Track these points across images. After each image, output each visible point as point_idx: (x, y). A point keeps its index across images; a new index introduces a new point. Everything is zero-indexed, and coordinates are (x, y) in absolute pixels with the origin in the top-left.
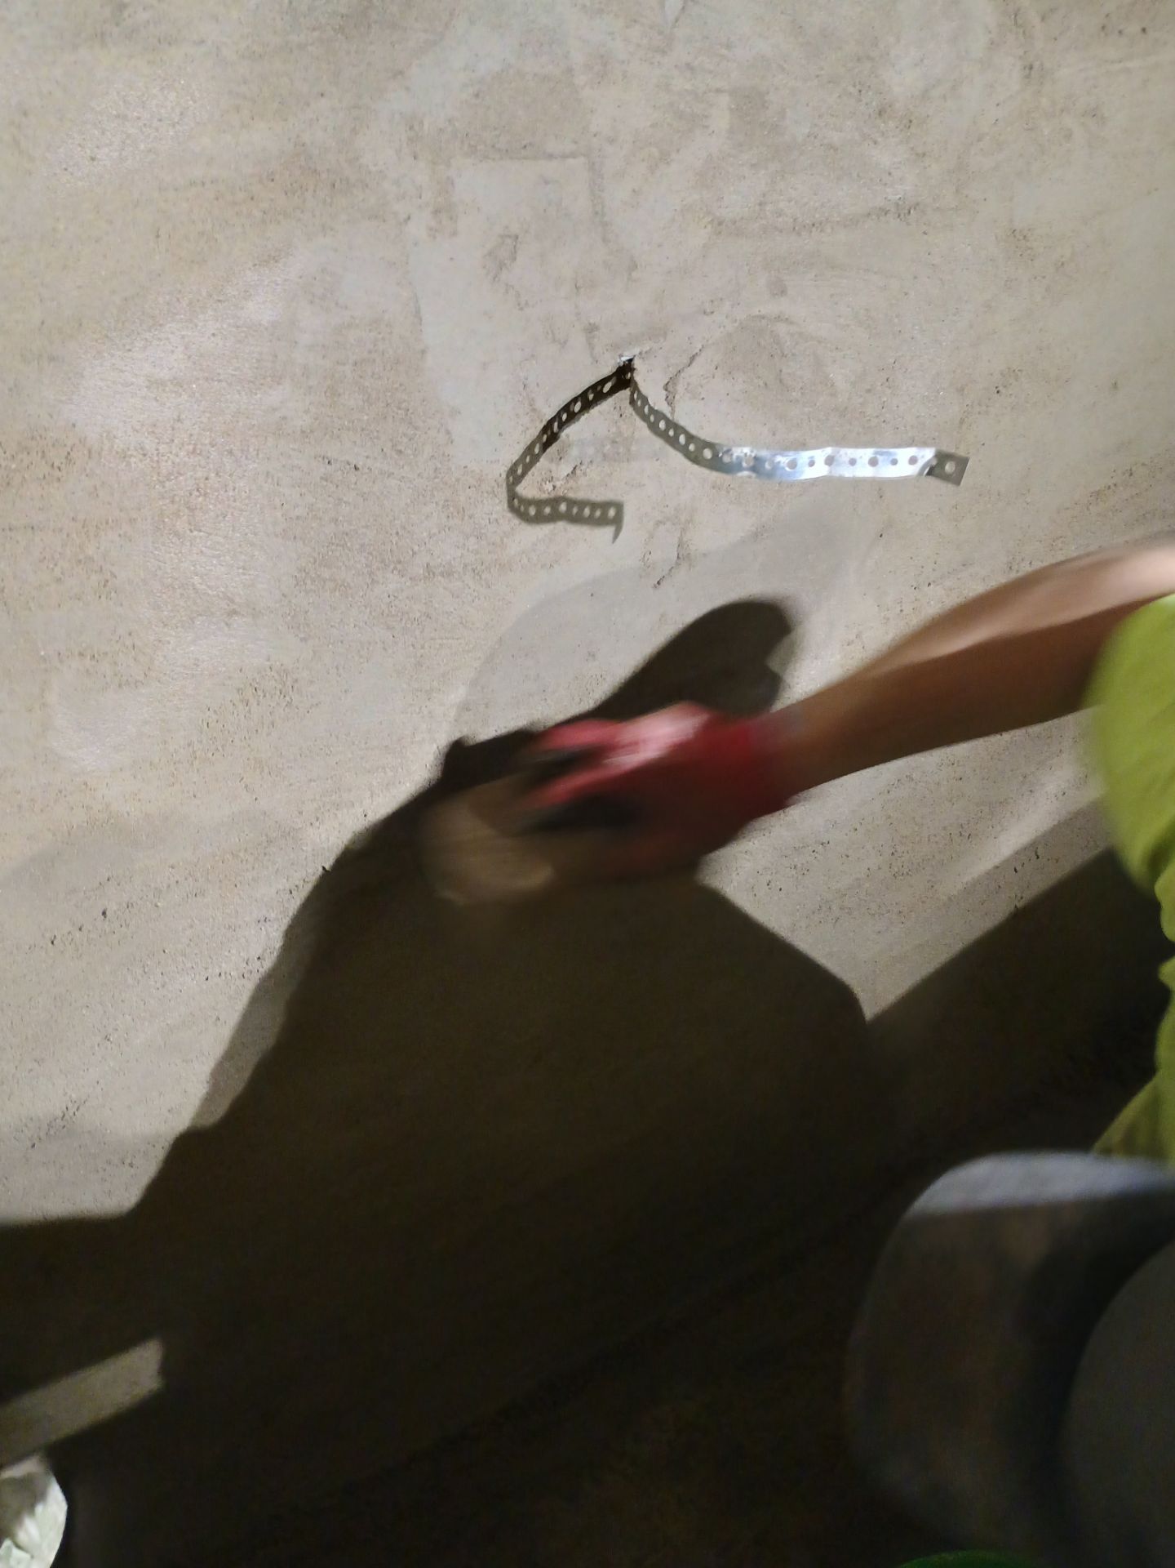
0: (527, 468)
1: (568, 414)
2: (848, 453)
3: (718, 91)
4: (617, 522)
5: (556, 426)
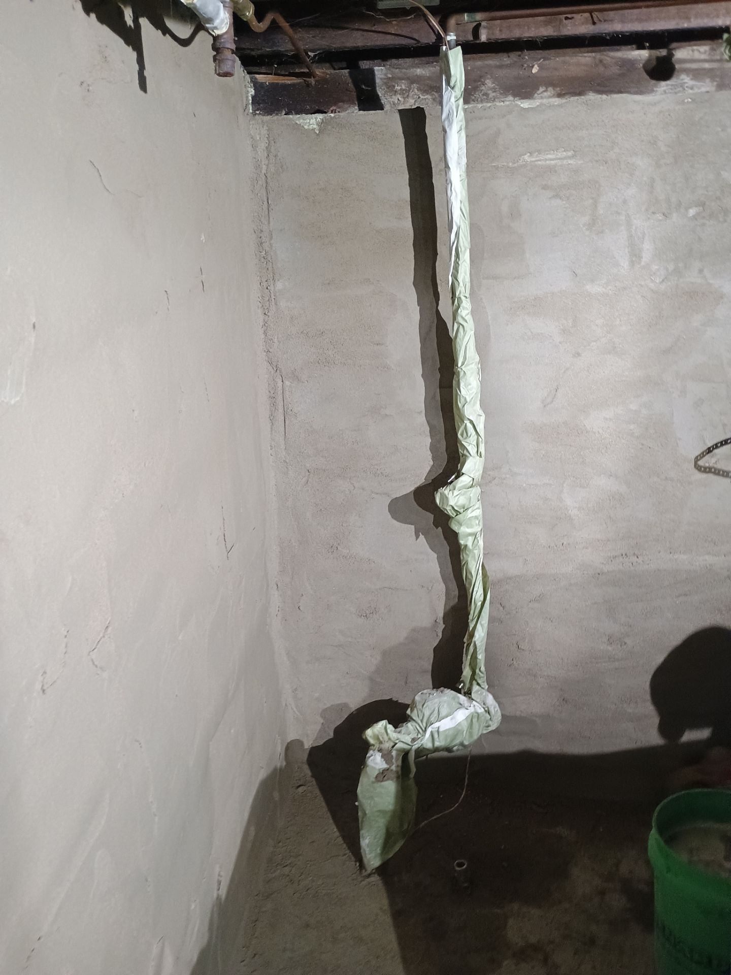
5: (712, 449)
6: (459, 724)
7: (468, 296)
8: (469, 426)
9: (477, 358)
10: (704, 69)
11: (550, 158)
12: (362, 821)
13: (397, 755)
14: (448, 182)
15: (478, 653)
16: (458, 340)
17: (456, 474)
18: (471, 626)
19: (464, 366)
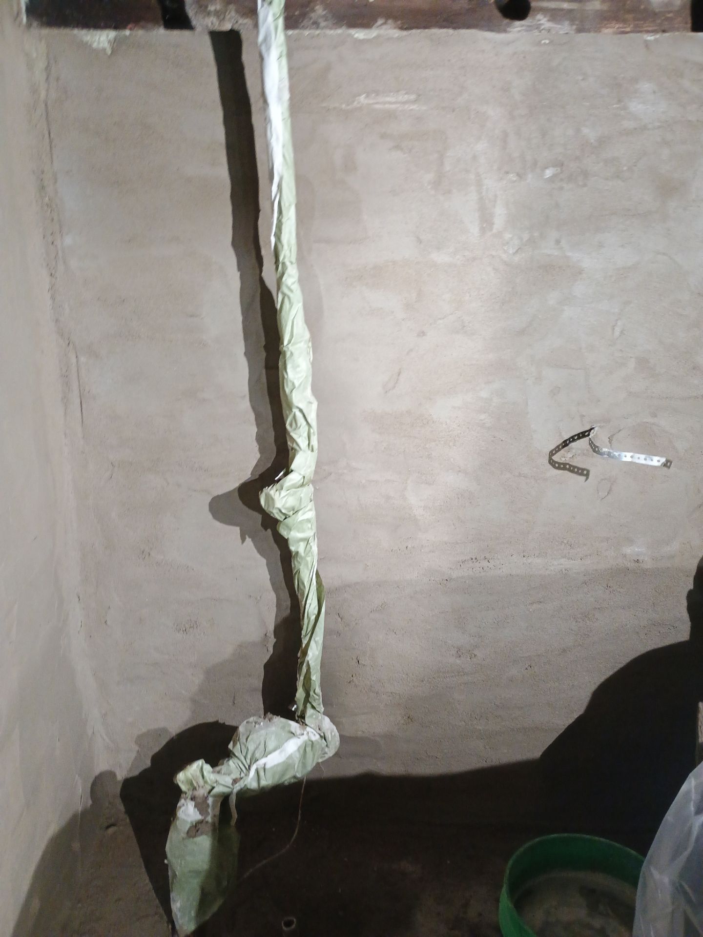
0: (557, 452)
1: (573, 439)
2: (637, 455)
3: (631, 357)
4: (587, 475)
5: (568, 441)
6: (290, 757)
7: (294, 259)
8: (299, 415)
9: (307, 335)
10: (562, 10)
11: (390, 101)
12: (172, 883)
13: (214, 802)
14: (267, 120)
15: (312, 674)
16: (283, 313)
17: (285, 470)
18: (305, 642)
19: (290, 344)
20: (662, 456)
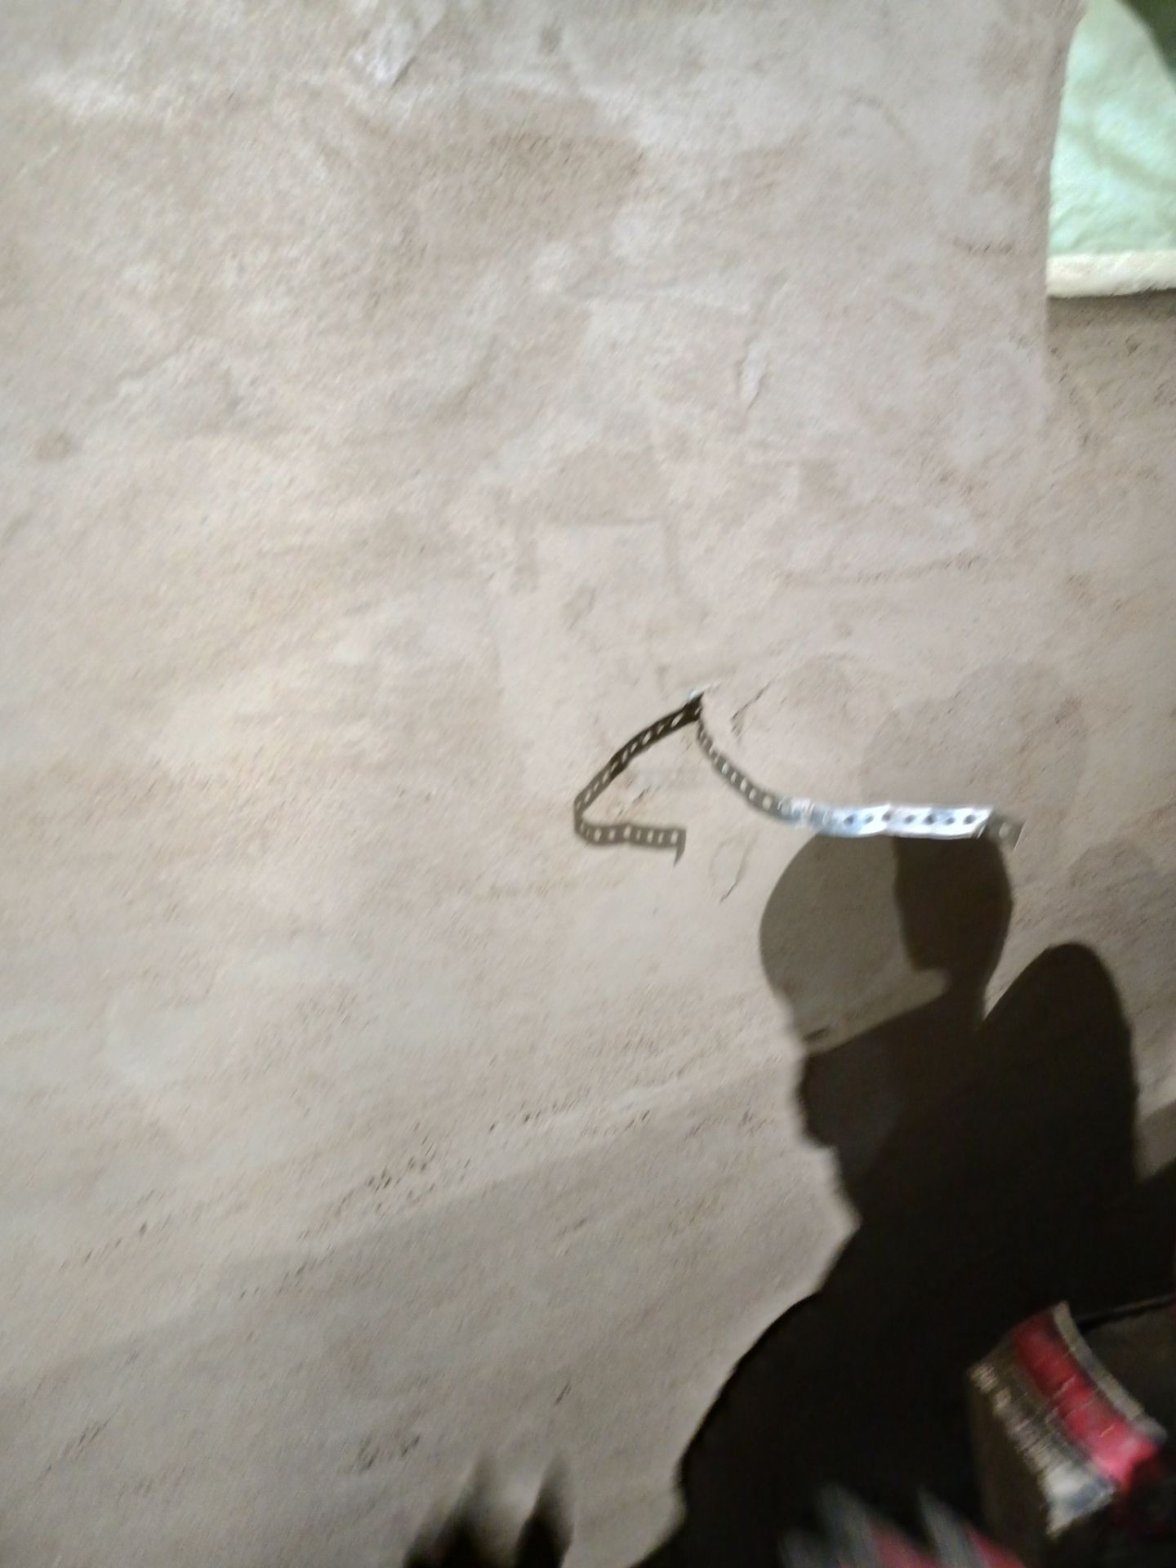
0: (595, 795)
2: (905, 811)
3: (789, 464)
4: (680, 846)
5: (625, 756)
20: (979, 804)
